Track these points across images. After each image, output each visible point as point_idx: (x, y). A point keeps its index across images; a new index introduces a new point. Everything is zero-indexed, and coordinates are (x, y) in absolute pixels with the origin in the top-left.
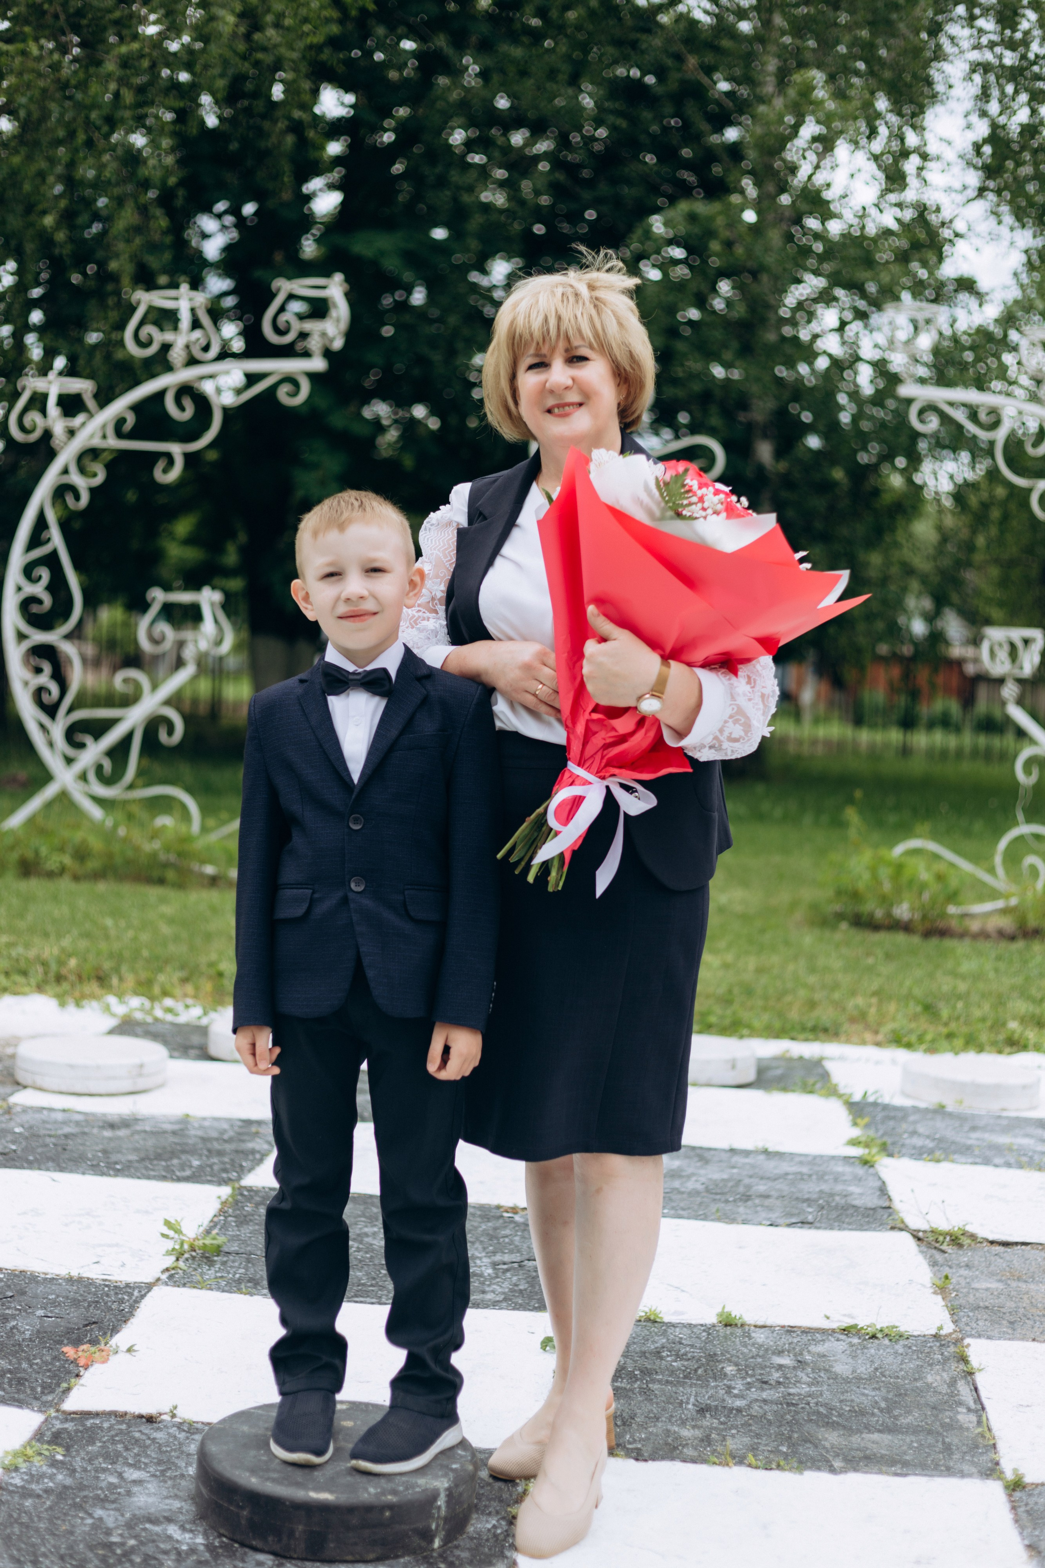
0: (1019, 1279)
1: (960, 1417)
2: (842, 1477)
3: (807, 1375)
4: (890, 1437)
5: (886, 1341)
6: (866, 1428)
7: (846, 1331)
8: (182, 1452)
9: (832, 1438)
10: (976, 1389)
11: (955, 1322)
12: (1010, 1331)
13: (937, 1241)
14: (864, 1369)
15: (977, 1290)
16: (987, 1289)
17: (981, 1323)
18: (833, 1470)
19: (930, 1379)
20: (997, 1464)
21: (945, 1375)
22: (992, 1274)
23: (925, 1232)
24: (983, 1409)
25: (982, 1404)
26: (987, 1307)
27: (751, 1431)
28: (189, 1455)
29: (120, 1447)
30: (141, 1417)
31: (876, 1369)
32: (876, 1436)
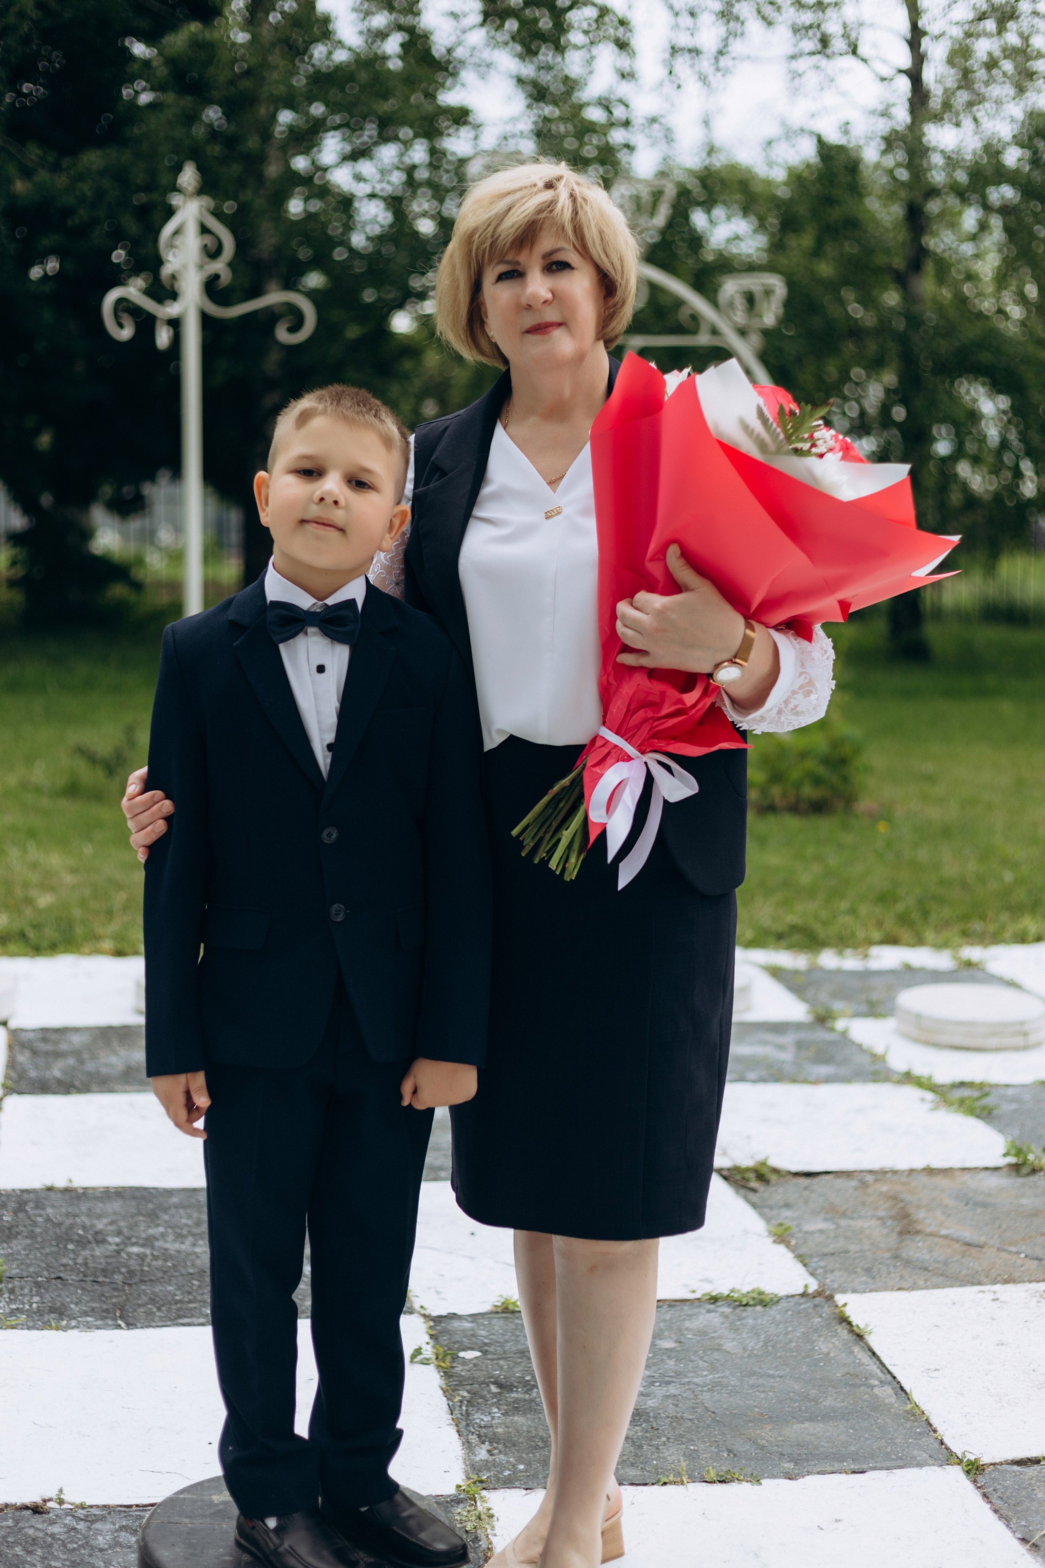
0: (844, 1215)
1: (876, 1391)
2: (801, 1481)
3: (701, 1358)
4: (821, 1425)
5: (759, 1308)
6: (794, 1418)
7: (714, 1300)
8: (93, 1548)
9: (767, 1434)
10: (874, 1354)
11: (812, 1274)
12: (870, 1281)
13: (744, 1178)
14: (752, 1344)
15: (812, 1233)
16: (821, 1231)
17: (837, 1273)
18: (790, 1477)
19: (825, 1350)
20: (942, 1443)
21: (834, 1340)
22: (815, 1213)
23: (729, 1170)
24: (894, 1378)
25: (889, 1372)
26: (833, 1254)
27: (681, 1436)
28: (101, 1550)
29: (18, 1550)
30: (26, 1507)
31: (766, 1343)
32: (807, 1425)
